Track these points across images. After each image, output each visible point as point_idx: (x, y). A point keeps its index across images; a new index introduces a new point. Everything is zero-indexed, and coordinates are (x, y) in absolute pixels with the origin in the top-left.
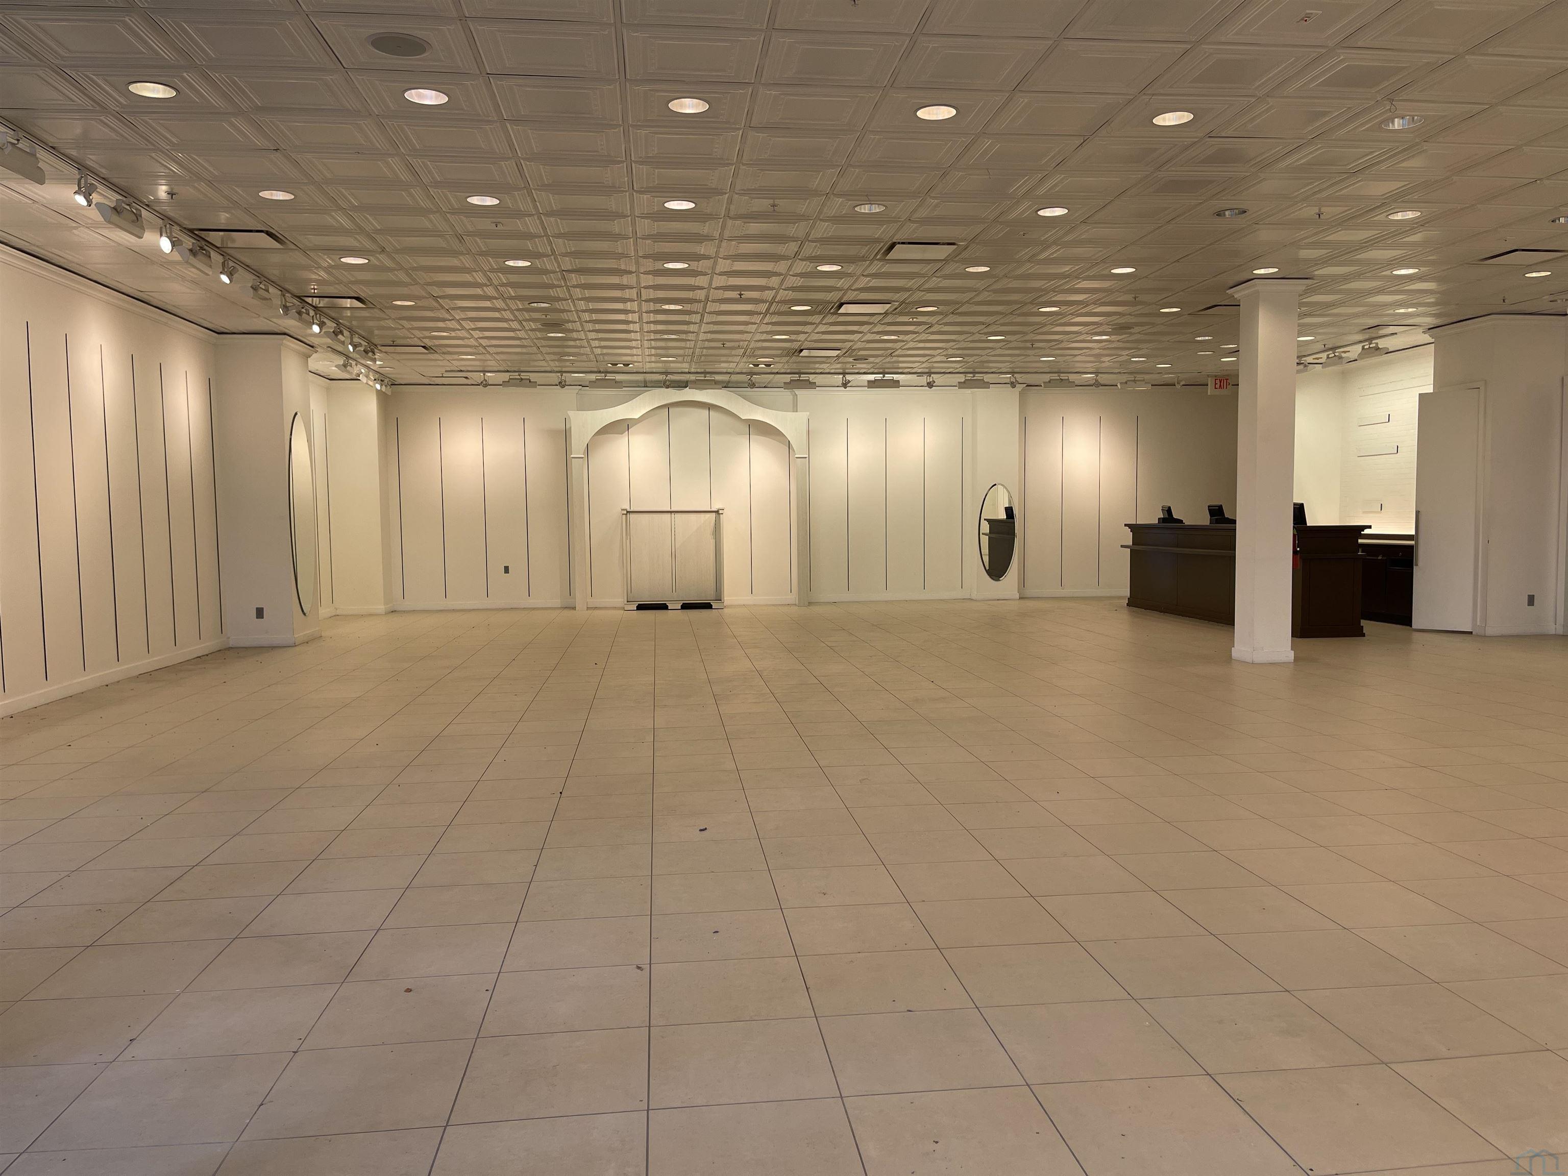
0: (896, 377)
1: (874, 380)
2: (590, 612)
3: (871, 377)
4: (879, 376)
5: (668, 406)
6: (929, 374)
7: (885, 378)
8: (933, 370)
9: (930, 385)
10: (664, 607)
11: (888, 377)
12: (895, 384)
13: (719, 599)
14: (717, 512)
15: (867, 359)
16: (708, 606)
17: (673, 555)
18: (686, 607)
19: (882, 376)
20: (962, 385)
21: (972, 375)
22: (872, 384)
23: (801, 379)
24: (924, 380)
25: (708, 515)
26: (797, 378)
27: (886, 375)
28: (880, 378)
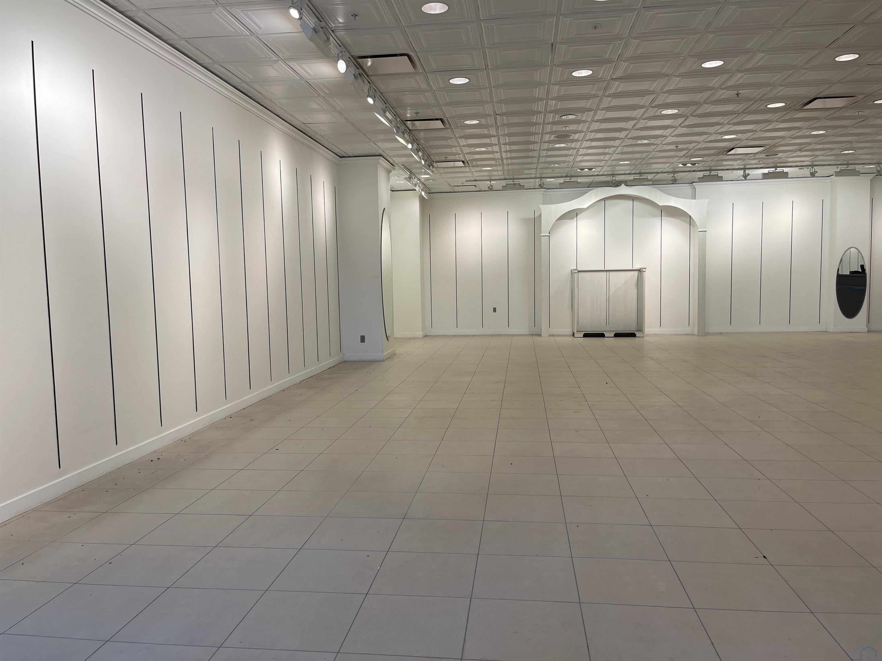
0: (786, 170)
1: (767, 172)
2: (552, 338)
3: (766, 171)
4: (772, 170)
5: (605, 199)
6: (813, 166)
7: (777, 171)
8: (815, 163)
9: (813, 175)
10: (602, 335)
11: (779, 170)
12: (785, 175)
13: (641, 330)
14: (639, 270)
15: (777, 155)
16: (633, 335)
17: (608, 300)
18: (617, 335)
19: (774, 169)
20: (838, 174)
21: (846, 166)
22: (766, 176)
23: (711, 174)
24: (806, 172)
25: (633, 273)
26: (708, 174)
27: (778, 169)
28: (773, 171)
